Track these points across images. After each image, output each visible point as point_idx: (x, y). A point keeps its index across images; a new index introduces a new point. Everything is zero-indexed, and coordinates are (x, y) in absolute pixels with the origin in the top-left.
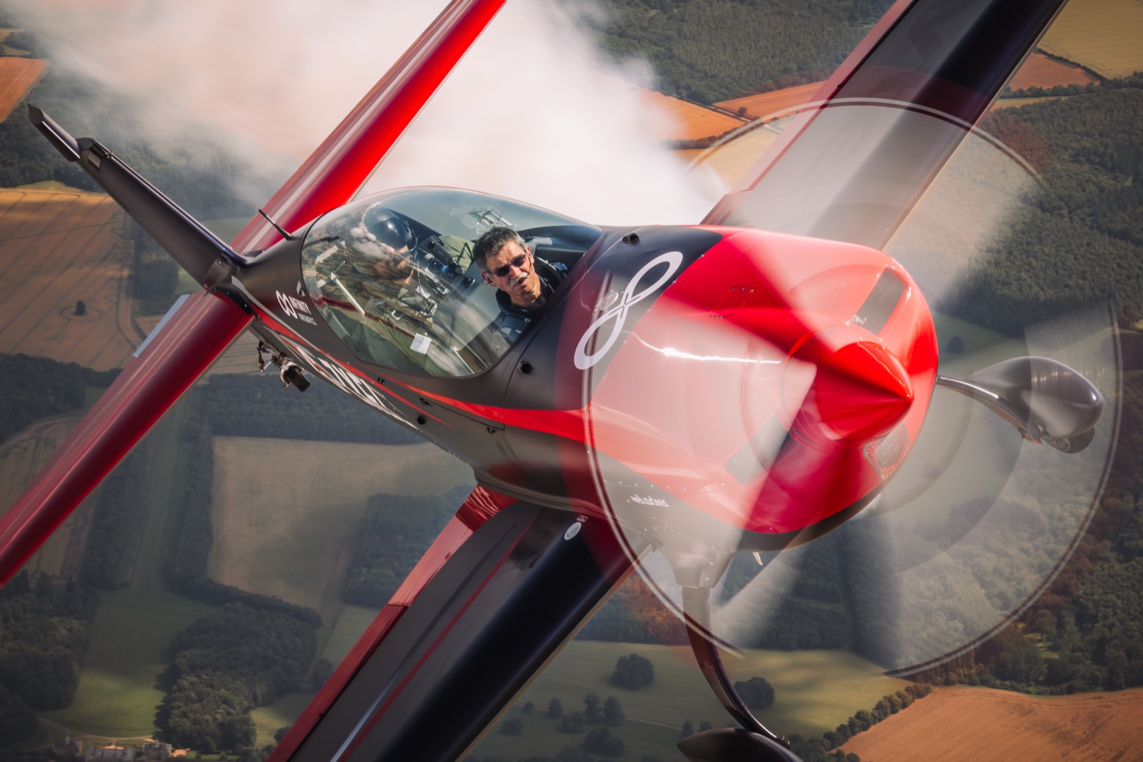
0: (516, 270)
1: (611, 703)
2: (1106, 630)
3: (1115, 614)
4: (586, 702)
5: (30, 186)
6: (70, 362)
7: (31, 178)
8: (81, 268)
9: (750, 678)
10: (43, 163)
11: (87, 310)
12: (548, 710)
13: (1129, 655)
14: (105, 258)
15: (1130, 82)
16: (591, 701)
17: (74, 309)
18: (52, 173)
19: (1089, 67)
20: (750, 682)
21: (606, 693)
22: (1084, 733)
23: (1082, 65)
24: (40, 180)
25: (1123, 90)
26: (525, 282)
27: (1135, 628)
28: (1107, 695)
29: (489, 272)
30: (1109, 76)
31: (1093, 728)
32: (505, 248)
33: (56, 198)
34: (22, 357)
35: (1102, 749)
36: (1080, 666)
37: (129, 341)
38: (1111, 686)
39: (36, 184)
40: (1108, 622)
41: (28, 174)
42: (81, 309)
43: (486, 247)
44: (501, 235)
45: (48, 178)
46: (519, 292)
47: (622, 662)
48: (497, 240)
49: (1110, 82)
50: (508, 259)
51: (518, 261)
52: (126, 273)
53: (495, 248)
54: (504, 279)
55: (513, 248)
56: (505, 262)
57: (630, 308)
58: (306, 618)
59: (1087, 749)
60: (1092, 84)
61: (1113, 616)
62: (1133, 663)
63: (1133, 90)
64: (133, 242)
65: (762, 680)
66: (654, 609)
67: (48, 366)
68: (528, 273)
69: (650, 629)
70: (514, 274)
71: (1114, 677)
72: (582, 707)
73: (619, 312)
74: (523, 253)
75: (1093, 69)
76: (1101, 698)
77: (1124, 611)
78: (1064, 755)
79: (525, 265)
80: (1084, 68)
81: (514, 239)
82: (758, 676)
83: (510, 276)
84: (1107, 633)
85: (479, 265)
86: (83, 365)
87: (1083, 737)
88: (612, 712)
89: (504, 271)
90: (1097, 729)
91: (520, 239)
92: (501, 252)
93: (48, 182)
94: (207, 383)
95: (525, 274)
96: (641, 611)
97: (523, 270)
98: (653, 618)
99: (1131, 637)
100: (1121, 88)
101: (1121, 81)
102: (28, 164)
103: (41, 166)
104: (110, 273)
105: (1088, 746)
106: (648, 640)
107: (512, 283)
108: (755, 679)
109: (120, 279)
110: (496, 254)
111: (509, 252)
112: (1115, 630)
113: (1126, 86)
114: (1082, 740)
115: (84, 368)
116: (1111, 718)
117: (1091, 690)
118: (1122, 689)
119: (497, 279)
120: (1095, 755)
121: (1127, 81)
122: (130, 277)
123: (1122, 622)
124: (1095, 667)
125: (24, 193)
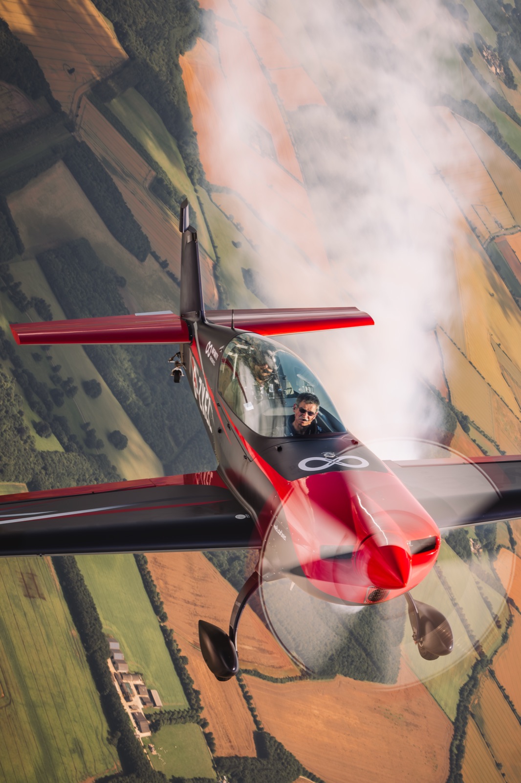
0: (307, 415)
1: (75, 388)
2: (243, 556)
3: (252, 555)
4: (68, 378)
5: (104, 16)
6: (48, 82)
7: (107, 15)
8: (87, 60)
9: (124, 435)
10: (116, 15)
11: (73, 74)
12: (54, 366)
13: (240, 572)
14: (98, 66)
15: (457, 413)
16: (70, 380)
17: (69, 69)
18: (115, 21)
19: (451, 393)
20: (123, 435)
21: (77, 383)
22: (198, 576)
23: (450, 390)
24: (109, 18)
25: (452, 412)
26: (304, 422)
27: (252, 566)
28: (219, 574)
29: (298, 406)
30: (453, 403)
31: (202, 578)
32: (312, 405)
33: (107, 30)
34: (36, 62)
35: (197, 587)
36: (222, 556)
37: (73, 99)
38: (224, 573)
39: (106, 19)
40: (247, 554)
41: (107, 12)
42: (71, 71)
43: (307, 398)
44: (316, 400)
45: (112, 21)
46: (299, 423)
47: (94, 381)
48: (312, 400)
49: (451, 405)
50: (308, 409)
51: (310, 413)
52: (98, 78)
53: (309, 401)
54: (300, 413)
55: (314, 408)
56: (307, 409)
57: (335, 464)
58: (19, 247)
59: (193, 582)
60: (445, 399)
61: (251, 555)
62: (238, 575)
63: (455, 416)
64: (112, 72)
65: (127, 440)
66: (123, 379)
67: (40, 75)
68: (309, 421)
69: (114, 383)
70: (305, 415)
71: (227, 572)
72: (65, 378)
73: (331, 462)
74: (314, 413)
75: (451, 395)
76: (216, 573)
77: (255, 557)
78: (184, 575)
79: (311, 417)
80: (449, 391)
81: (317, 406)
82: (127, 437)
83: (303, 415)
84: (242, 557)
85: (297, 401)
86: (51, 88)
87: (197, 577)
88: (71, 392)
89: (303, 411)
90: (203, 580)
91: (318, 408)
92: (309, 405)
93: (110, 22)
94: (80, 141)
95: (307, 419)
96: (118, 374)
97: (308, 418)
98: (119, 381)
99: (248, 567)
100: (452, 411)
101: (454, 409)
102: (112, 9)
103: (114, 15)
104: (93, 72)
105: (194, 581)
106: (109, 385)
107: (300, 418)
108: (125, 436)
109: (94, 78)
110: (307, 403)
111: (311, 408)
112: (246, 559)
113: (454, 412)
114: (195, 578)
115: (50, 89)
116: (211, 582)
117: (216, 567)
118: (225, 578)
119: (297, 411)
120: (193, 586)
121: (456, 411)
122: (98, 81)
123: (251, 559)
124: (226, 562)
125: (99, 16)
